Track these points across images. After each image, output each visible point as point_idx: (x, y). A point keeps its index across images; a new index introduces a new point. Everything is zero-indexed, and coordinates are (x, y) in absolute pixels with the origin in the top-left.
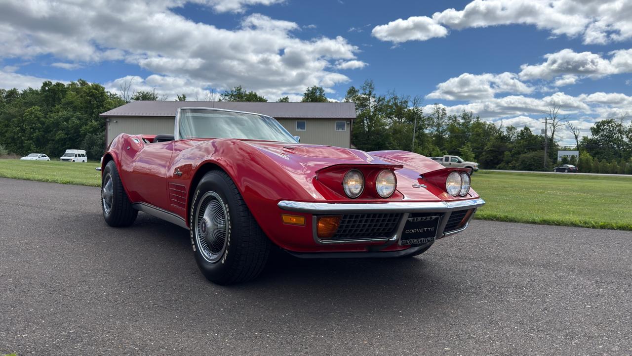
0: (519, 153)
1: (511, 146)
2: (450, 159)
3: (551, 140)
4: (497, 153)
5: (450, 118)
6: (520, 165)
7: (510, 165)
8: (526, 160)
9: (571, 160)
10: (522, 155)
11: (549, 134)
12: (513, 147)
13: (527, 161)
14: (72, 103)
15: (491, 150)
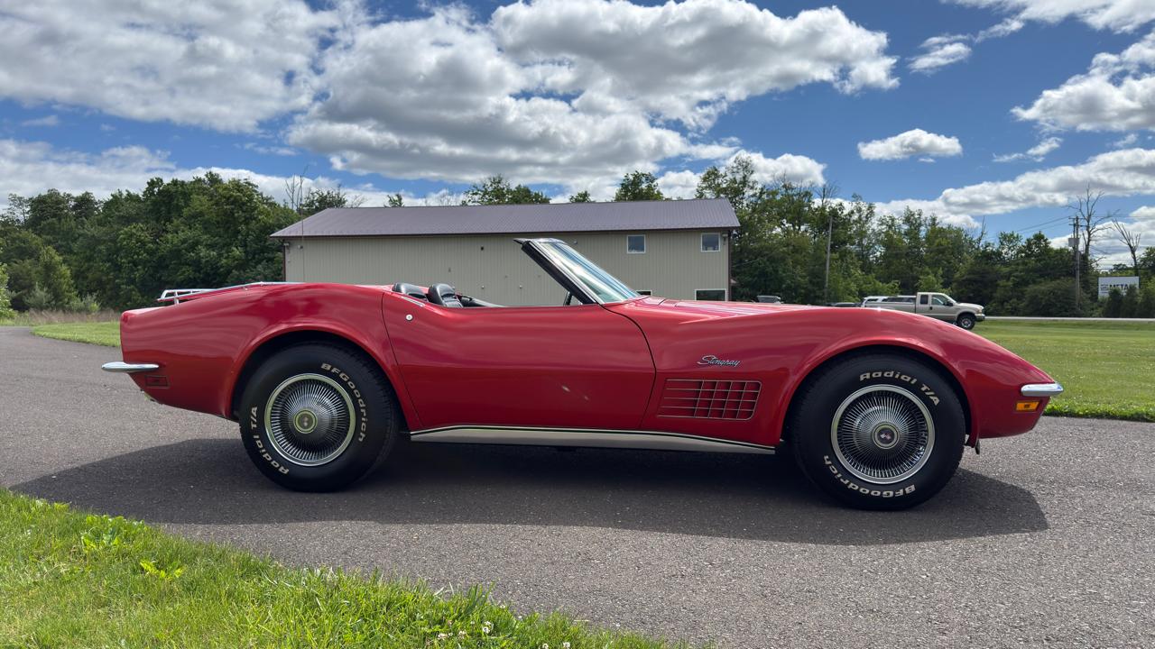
0: (1026, 283)
1: (1005, 270)
2: (930, 299)
3: (1085, 257)
4: (979, 284)
5: (882, 222)
6: (1028, 306)
7: (1007, 306)
8: (1040, 296)
10: (1031, 288)
11: (1081, 247)
12: (1010, 273)
13: (1042, 299)
14: (201, 214)
15: (967, 280)
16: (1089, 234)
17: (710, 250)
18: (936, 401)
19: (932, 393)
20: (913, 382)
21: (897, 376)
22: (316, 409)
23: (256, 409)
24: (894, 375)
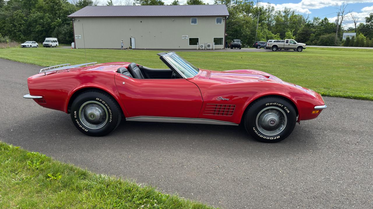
0: (320, 35)
1: (314, 30)
2: (289, 42)
3: (340, 26)
4: (305, 35)
5: (276, 12)
6: (320, 42)
7: (313, 42)
9: (352, 39)
10: (322, 36)
11: (339, 23)
12: (316, 31)
13: (324, 40)
16: (342, 18)
17: (219, 24)
18: (288, 112)
19: (287, 109)
20: (282, 106)
21: (277, 104)
22: (96, 111)
23: (76, 112)
24: (276, 104)
